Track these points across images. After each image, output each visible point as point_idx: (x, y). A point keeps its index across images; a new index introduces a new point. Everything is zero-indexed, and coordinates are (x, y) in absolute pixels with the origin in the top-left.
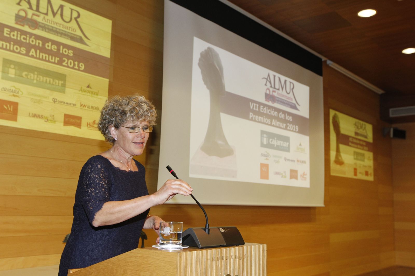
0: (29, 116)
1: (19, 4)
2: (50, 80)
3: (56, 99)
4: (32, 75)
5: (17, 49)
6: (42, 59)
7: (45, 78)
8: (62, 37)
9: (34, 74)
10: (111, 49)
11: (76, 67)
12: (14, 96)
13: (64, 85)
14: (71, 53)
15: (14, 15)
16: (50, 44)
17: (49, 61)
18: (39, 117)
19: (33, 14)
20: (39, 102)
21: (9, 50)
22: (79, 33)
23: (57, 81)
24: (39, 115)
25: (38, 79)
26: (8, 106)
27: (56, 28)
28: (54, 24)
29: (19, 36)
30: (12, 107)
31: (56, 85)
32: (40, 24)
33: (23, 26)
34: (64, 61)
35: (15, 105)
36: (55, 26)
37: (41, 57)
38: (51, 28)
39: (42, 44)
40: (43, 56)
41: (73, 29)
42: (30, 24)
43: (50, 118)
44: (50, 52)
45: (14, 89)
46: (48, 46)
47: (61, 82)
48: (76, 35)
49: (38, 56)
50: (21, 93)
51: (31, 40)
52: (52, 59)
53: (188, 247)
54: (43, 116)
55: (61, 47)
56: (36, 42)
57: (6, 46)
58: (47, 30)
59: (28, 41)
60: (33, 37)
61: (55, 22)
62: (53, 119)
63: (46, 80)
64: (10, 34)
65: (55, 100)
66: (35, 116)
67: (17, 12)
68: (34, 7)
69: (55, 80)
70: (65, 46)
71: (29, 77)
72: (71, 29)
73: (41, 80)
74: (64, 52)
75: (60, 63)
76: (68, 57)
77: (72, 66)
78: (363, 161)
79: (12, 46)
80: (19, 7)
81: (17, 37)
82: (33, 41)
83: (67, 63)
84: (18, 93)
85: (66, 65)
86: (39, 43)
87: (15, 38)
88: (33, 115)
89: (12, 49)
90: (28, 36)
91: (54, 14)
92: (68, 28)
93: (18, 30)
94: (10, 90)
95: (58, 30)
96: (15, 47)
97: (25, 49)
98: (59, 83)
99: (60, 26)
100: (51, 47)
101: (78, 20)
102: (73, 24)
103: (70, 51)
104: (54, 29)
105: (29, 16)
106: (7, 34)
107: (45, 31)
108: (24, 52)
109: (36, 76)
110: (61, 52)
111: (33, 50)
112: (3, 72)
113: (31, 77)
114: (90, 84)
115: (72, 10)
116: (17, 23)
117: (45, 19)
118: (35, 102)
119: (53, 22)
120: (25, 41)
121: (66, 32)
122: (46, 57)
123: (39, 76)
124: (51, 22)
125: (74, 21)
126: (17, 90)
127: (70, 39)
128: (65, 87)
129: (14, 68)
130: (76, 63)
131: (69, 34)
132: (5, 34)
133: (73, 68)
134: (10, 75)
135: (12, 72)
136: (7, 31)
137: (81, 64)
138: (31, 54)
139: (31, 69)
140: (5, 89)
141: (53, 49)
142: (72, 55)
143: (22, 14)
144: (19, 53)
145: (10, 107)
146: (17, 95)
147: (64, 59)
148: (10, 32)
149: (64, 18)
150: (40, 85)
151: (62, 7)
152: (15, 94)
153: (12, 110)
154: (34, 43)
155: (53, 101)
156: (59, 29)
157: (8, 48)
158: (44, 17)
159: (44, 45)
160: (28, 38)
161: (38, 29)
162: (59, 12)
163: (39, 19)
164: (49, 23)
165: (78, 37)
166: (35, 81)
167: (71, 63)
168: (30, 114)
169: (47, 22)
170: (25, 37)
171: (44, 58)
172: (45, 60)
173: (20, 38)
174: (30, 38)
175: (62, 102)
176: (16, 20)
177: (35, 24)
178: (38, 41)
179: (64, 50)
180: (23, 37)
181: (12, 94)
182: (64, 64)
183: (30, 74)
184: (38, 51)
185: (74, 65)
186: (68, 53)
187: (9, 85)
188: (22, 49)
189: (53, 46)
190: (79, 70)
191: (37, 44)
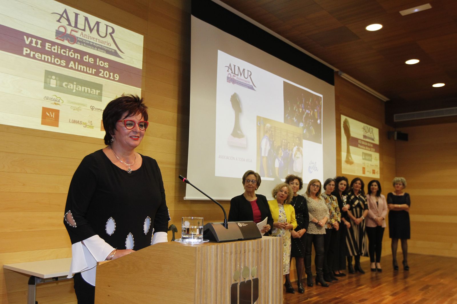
0: (69, 122)
1: (59, 21)
2: (88, 90)
3: (94, 107)
4: (72, 85)
5: (57, 61)
6: (80, 71)
7: (83, 88)
8: (98, 51)
9: (73, 84)
10: (143, 62)
11: (112, 78)
12: (55, 103)
13: (100, 94)
14: (106, 65)
15: (55, 31)
16: (87, 57)
17: (86, 73)
18: (79, 123)
19: (72, 30)
20: (78, 109)
21: (51, 63)
22: (113, 47)
23: (94, 91)
24: (78, 121)
25: (77, 89)
26: (51, 113)
27: (93, 43)
28: (91, 39)
29: (59, 49)
30: (54, 113)
31: (93, 94)
32: (78, 39)
33: (63, 41)
34: (101, 72)
35: (57, 112)
36: (92, 41)
37: (79, 69)
38: (88, 42)
39: (80, 57)
40: (81, 68)
41: (108, 43)
42: (69, 39)
43: (88, 124)
44: (87, 65)
45: (55, 98)
46: (86, 59)
47: (98, 91)
48: (111, 49)
49: (77, 68)
50: (62, 102)
51: (70, 53)
52: (89, 70)
53: (209, 241)
54: (82, 122)
55: (98, 59)
56: (75, 56)
57: (48, 58)
58: (85, 44)
59: (67, 55)
60: (72, 51)
61: (92, 37)
62: (91, 124)
63: (85, 89)
64: (51, 48)
65: (92, 107)
66: (74, 122)
67: (57, 29)
68: (73, 24)
69: (92, 89)
70: (102, 59)
71: (69, 87)
72: (106, 43)
73: (80, 90)
74: (100, 64)
75: (97, 74)
76: (104, 69)
77: (107, 77)
78: (371, 161)
79: (53, 59)
80: (59, 24)
81: (58, 50)
82: (72, 55)
83: (103, 74)
84: (59, 101)
85: (103, 76)
86: (77, 56)
87: (56, 51)
88: (73, 122)
89: (53, 62)
90: (68, 50)
91: (91, 30)
92: (104, 43)
93: (58, 45)
94: (52, 98)
95: (94, 44)
96: (56, 60)
97: (65, 61)
98: (96, 93)
99: (96, 41)
100: (89, 60)
101: (113, 35)
102: (109, 39)
103: (105, 63)
104: (91, 44)
105: (68, 32)
106: (48, 48)
107: (83, 45)
108: (64, 64)
109: (75, 86)
110: (98, 64)
111: (72, 62)
112: (45, 82)
113: (70, 87)
114: (124, 93)
115: (107, 26)
116: (57, 38)
117: (83, 35)
118: (74, 110)
119: (90, 37)
120: (64, 54)
121: (102, 46)
122: (84, 69)
123: (78, 86)
124: (88, 37)
125: (109, 36)
126: (58, 99)
127: (105, 52)
128: (102, 96)
129: (55, 79)
130: (112, 74)
131: (104, 48)
132: (47, 49)
133: (109, 78)
134: (51, 85)
135: (53, 83)
136: (48, 45)
137: (116, 75)
138: (70, 66)
139: (71, 80)
140: (47, 98)
141: (90, 61)
142: (107, 67)
143: (62, 30)
144: (60, 65)
145: (52, 114)
146: (58, 103)
147: (100, 70)
148: (51, 46)
149: (100, 33)
150: (78, 94)
151: (98, 23)
152: (56, 102)
153: (54, 117)
154: (73, 56)
155: (91, 108)
156: (96, 44)
157: (50, 61)
158: (82, 32)
159: (82, 58)
160: (67, 52)
161: (77, 43)
162: (96, 28)
163: (78, 35)
164: (87, 38)
165: (113, 51)
166: (74, 91)
167: (106, 74)
168: (70, 120)
169: (85, 37)
170: (65, 51)
171: (82, 70)
172: (83, 72)
173: (60, 51)
174: (69, 51)
175: (99, 109)
176: (56, 36)
177: (73, 39)
178: (76, 54)
179: (100, 62)
180: (62, 50)
181: (53, 102)
182: (100, 75)
183: (69, 84)
184: (77, 63)
185: (110, 76)
186: (104, 65)
187: (51, 94)
188: (62, 61)
189: (90, 59)
190: (114, 80)
191: (76, 57)
